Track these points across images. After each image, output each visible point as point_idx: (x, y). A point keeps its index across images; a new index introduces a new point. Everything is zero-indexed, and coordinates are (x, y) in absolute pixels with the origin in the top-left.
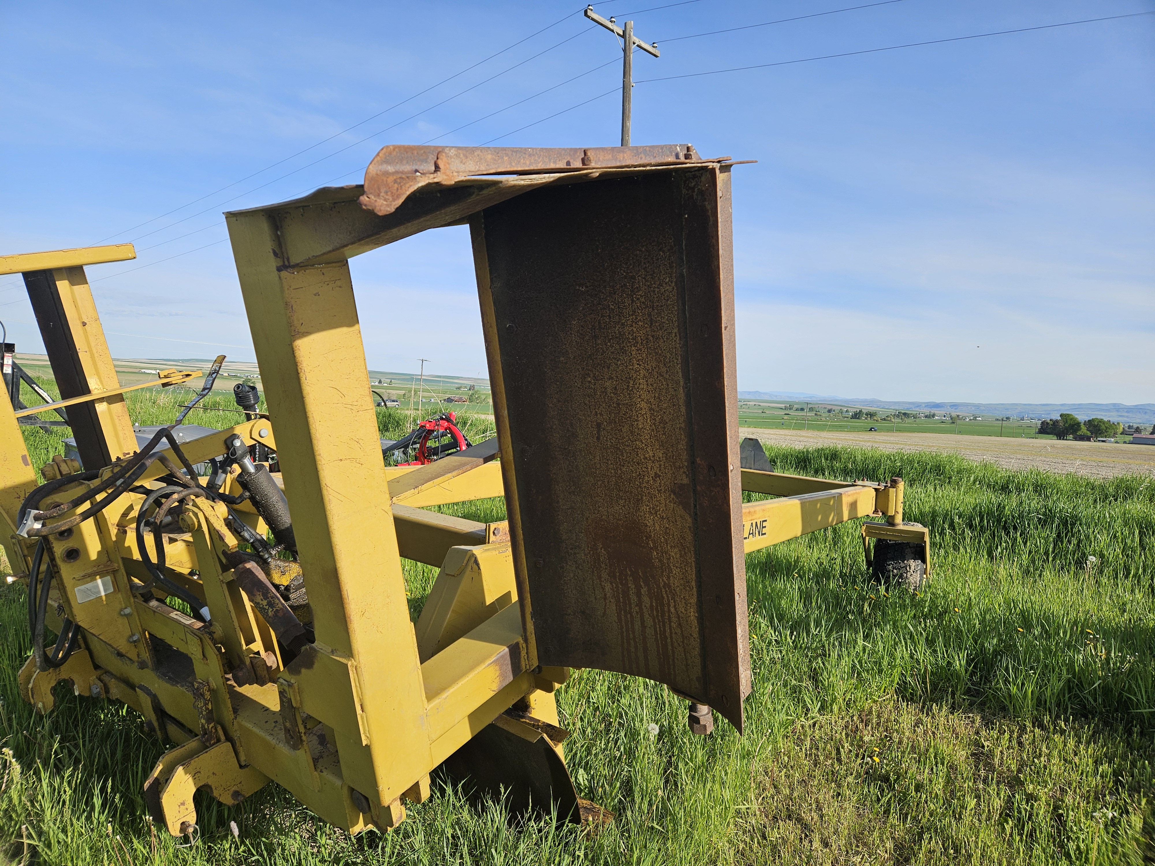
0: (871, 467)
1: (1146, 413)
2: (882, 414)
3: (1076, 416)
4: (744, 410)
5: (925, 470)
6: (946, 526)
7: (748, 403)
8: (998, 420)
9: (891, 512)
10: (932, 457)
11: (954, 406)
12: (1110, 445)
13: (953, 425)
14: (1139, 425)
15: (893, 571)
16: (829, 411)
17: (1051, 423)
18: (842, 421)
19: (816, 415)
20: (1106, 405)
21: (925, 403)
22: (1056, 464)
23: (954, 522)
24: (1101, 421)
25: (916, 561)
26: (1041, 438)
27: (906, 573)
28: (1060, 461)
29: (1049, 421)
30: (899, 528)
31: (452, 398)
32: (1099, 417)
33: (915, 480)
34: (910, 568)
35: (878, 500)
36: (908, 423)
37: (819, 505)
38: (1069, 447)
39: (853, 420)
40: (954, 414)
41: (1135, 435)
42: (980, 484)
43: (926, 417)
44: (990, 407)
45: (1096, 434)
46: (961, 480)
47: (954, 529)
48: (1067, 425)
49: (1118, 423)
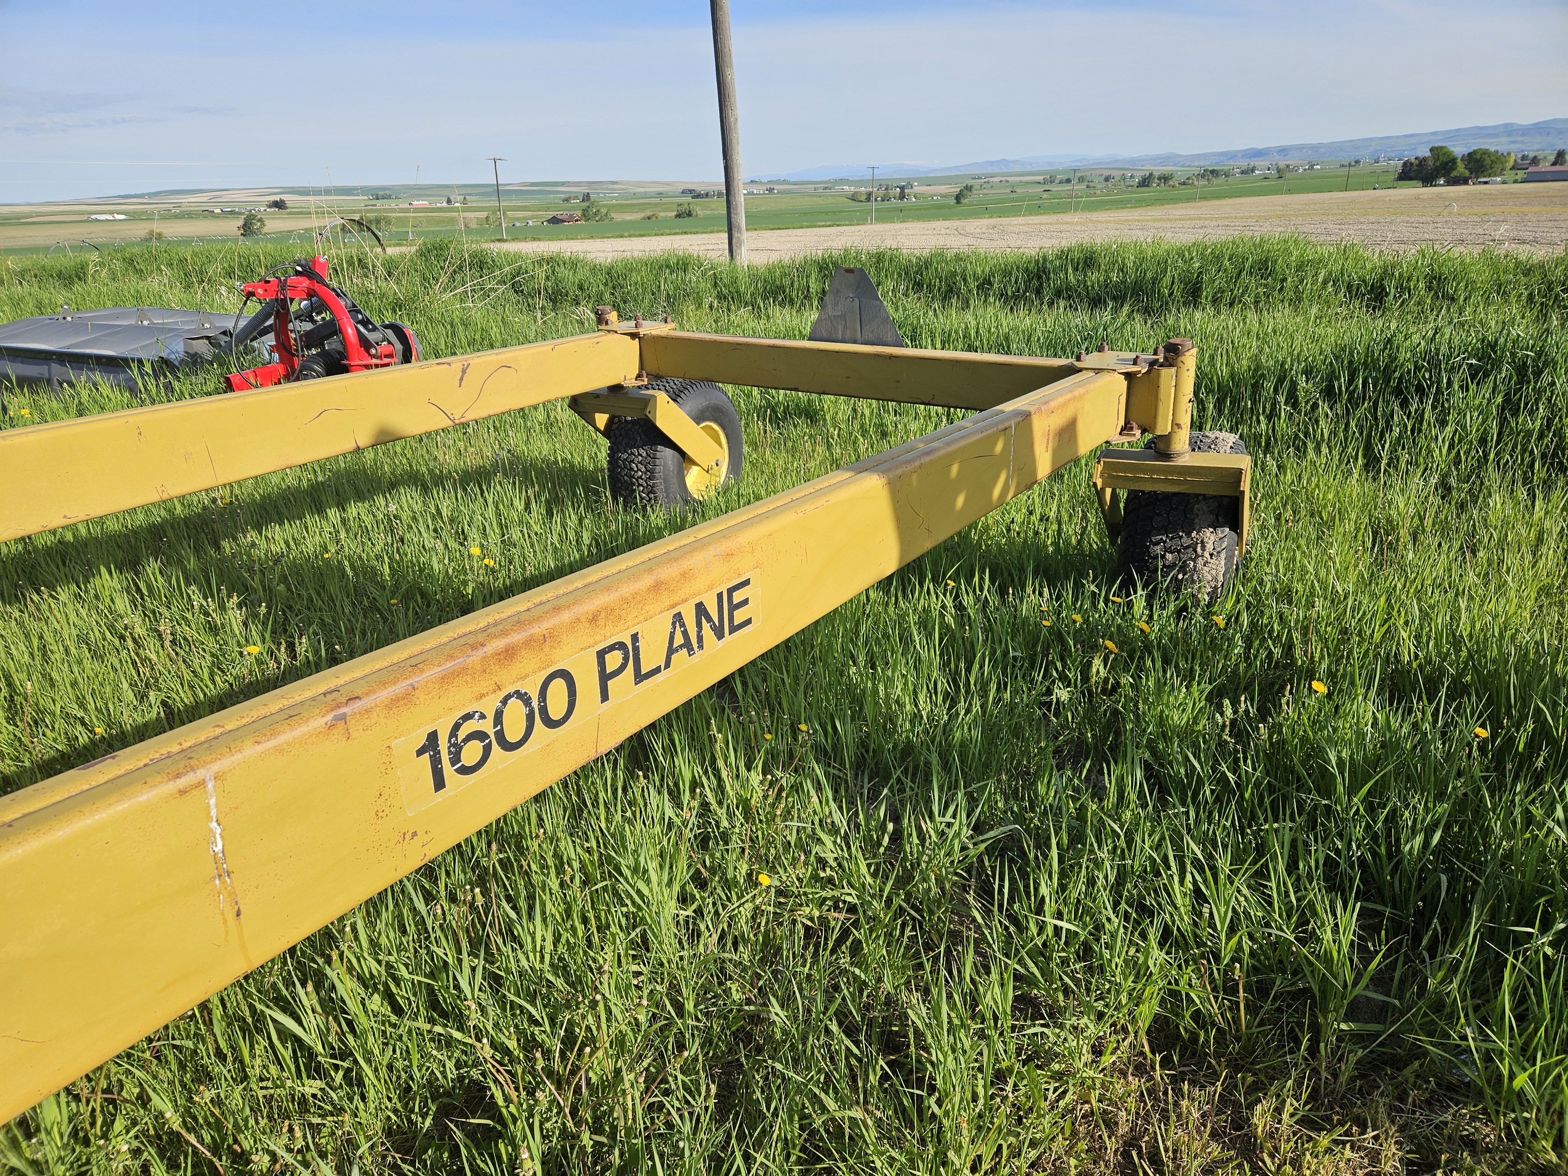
0: (1149, 275)
1: (1548, 134)
2: (1180, 176)
3: (1452, 149)
4: (985, 191)
5: (1240, 272)
6: (1282, 399)
7: (991, 180)
8: (1343, 166)
9: (1163, 427)
10: (1254, 245)
11: (1283, 151)
12: (1495, 187)
13: (1281, 181)
14: (1536, 154)
15: (1163, 557)
16: (1107, 179)
17: (1417, 162)
18: (1124, 192)
19: (1088, 187)
20: (1495, 127)
21: (1241, 151)
22: (1425, 226)
23: (1296, 390)
24: (1486, 152)
25: (1219, 530)
26: (1401, 188)
27: (1194, 560)
28: (1429, 219)
29: (1413, 160)
30: (1180, 462)
31: (559, 217)
32: (1483, 147)
33: (1223, 292)
34: (1203, 548)
35: (1133, 399)
36: (1217, 186)
37: (955, 469)
38: (1439, 197)
39: (1140, 189)
40: (1282, 164)
41: (1531, 169)
42: (1334, 285)
43: (1242, 172)
44: (1334, 148)
45: (1477, 172)
46: (1301, 282)
47: (1295, 405)
48: (1438, 164)
49: (1509, 154)
